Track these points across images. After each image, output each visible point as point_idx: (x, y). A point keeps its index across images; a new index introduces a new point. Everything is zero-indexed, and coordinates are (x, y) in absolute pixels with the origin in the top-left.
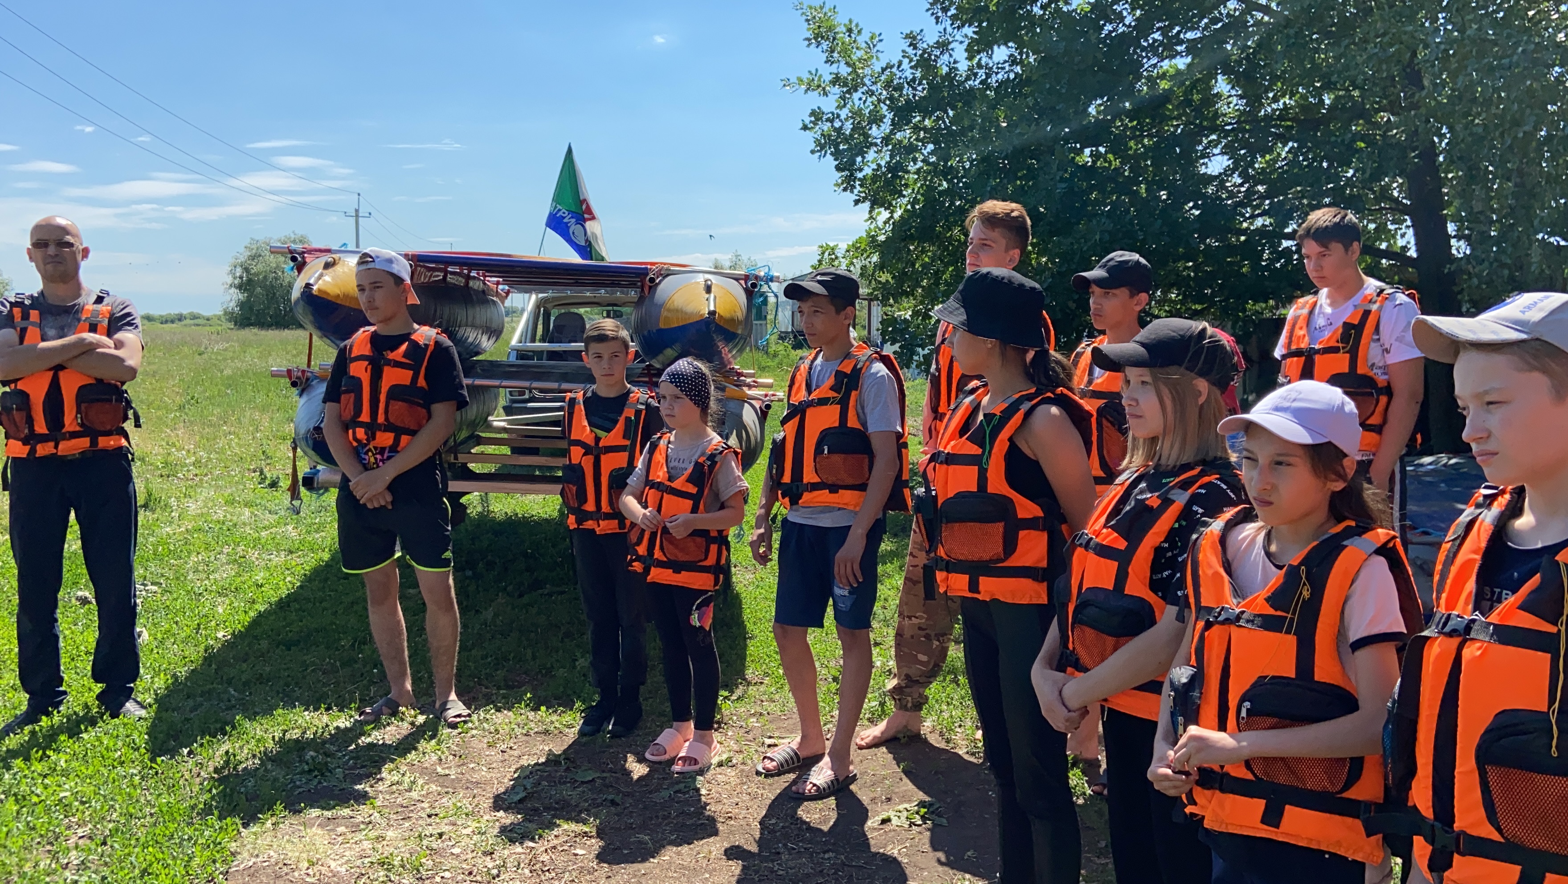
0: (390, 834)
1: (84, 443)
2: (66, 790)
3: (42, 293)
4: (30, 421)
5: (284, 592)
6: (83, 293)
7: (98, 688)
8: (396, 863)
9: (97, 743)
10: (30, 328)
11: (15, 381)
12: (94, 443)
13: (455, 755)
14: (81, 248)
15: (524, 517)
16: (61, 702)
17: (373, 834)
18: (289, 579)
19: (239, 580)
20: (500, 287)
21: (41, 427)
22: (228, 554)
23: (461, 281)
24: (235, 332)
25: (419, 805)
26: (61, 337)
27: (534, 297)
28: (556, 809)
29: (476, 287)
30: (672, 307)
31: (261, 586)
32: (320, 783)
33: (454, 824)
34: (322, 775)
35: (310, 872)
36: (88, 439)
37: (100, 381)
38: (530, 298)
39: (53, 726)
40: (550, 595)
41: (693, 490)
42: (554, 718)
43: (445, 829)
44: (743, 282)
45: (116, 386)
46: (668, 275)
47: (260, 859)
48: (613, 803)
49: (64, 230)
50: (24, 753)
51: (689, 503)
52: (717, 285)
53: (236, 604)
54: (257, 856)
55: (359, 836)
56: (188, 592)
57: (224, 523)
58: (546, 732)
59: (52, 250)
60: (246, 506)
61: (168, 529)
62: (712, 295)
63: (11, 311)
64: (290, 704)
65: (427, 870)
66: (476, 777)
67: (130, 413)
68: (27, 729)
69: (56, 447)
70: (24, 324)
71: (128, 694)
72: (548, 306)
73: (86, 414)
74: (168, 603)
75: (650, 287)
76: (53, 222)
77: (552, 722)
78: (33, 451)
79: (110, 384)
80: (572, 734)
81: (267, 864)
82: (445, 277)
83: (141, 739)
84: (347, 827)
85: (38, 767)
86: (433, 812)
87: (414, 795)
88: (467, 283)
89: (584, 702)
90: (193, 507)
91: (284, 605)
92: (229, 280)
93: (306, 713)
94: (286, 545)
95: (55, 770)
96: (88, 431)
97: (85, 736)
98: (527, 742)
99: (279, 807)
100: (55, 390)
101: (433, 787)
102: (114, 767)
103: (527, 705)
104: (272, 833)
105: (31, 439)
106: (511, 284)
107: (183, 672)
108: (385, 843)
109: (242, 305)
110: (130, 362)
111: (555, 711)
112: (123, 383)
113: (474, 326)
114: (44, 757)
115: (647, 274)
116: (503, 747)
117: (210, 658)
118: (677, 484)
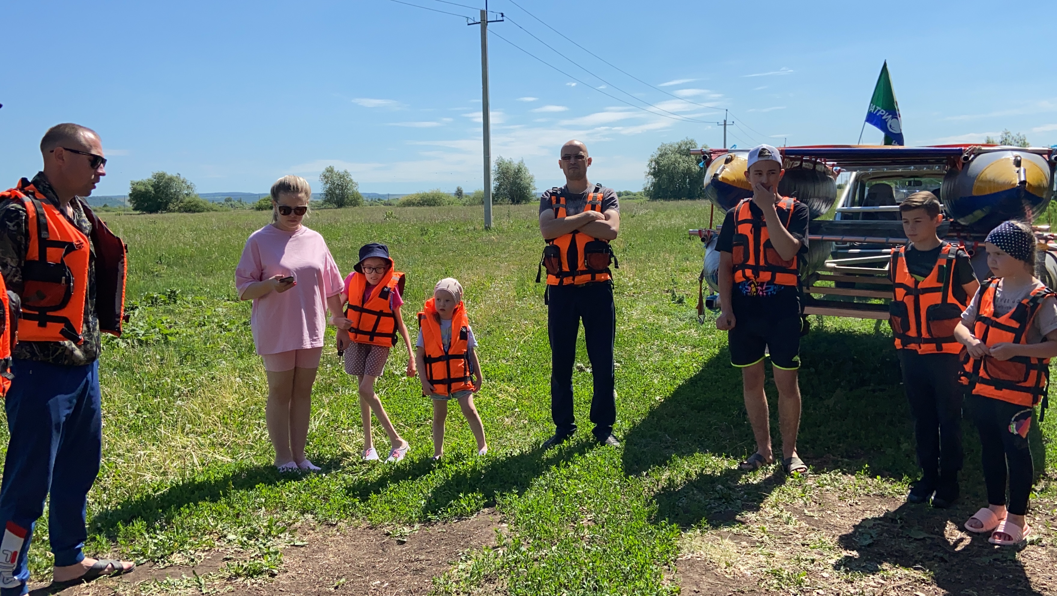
0: (777, 553)
1: (588, 277)
2: (580, 489)
3: (566, 187)
4: (560, 264)
5: (692, 374)
6: (588, 186)
7: (592, 426)
8: (784, 576)
9: (594, 461)
10: (561, 208)
11: (553, 240)
12: (593, 278)
13: (816, 502)
14: (587, 158)
15: (849, 332)
16: (573, 432)
17: (766, 551)
18: (695, 365)
19: (665, 363)
20: (835, 168)
21: (566, 268)
22: (657, 346)
23: (811, 166)
24: (651, 203)
25: (794, 535)
26: (576, 214)
27: (854, 174)
28: (896, 556)
29: (819, 170)
30: (984, 179)
31: (679, 368)
32: (727, 508)
33: (822, 554)
34: (728, 503)
35: (727, 570)
36: (590, 275)
37: (596, 239)
38: (851, 175)
39: (570, 446)
40: (874, 391)
41: (1015, 325)
42: (888, 485)
43: (816, 557)
44: (1046, 156)
45: (605, 242)
46: (979, 154)
47: (695, 555)
48: (942, 560)
49: (579, 148)
50: (556, 461)
51: (1011, 336)
52: (1025, 160)
53: (665, 379)
54: (693, 553)
55: (757, 551)
56: (637, 369)
57: (653, 325)
58: (882, 495)
59: (572, 161)
60: (665, 314)
61: (623, 327)
62: (1022, 168)
63: (550, 198)
64: (703, 451)
65: (806, 586)
66: (833, 521)
67: (613, 259)
68: (557, 446)
69: (573, 280)
70: (557, 206)
71: (609, 431)
72: (864, 179)
73: (589, 260)
74: (626, 375)
75: (964, 164)
76: (573, 144)
77: (886, 488)
78: (561, 282)
79: (602, 241)
80: (903, 499)
81: (699, 559)
82: (801, 164)
83: (618, 461)
84: (748, 542)
85: (564, 471)
86: (805, 542)
87: (790, 527)
88: (814, 167)
89: (910, 476)
90: (635, 314)
91: (693, 382)
92: (648, 170)
93: (714, 457)
94: (691, 342)
95: (573, 475)
96: (591, 270)
97: (587, 455)
98: (868, 501)
99: (704, 521)
100: (573, 245)
101: (804, 524)
102: (605, 478)
103: (865, 473)
104: (701, 538)
105: (560, 275)
106: (842, 166)
107: (638, 420)
108: (774, 559)
109: (654, 185)
110: (614, 228)
111: (888, 480)
112: (609, 241)
113: (819, 198)
114: (567, 466)
115: (962, 154)
116: (851, 502)
117: (653, 413)
118: (1001, 320)
